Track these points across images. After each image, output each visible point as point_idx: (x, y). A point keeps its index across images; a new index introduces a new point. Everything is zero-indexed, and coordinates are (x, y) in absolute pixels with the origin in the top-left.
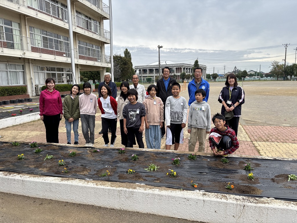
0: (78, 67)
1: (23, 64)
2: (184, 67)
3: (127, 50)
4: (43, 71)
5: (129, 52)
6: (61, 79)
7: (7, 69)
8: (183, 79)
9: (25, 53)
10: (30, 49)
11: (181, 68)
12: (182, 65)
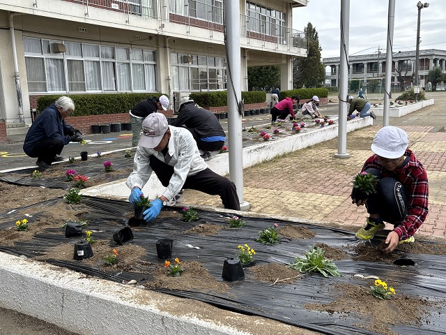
0: (245, 57)
1: (155, 49)
2: (434, 57)
3: (310, 25)
4: (186, 65)
5: (314, 30)
6: (214, 81)
7: (128, 58)
8: (434, 84)
9: (163, 26)
10: (167, 17)
11: (428, 60)
12: (431, 53)
